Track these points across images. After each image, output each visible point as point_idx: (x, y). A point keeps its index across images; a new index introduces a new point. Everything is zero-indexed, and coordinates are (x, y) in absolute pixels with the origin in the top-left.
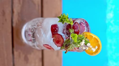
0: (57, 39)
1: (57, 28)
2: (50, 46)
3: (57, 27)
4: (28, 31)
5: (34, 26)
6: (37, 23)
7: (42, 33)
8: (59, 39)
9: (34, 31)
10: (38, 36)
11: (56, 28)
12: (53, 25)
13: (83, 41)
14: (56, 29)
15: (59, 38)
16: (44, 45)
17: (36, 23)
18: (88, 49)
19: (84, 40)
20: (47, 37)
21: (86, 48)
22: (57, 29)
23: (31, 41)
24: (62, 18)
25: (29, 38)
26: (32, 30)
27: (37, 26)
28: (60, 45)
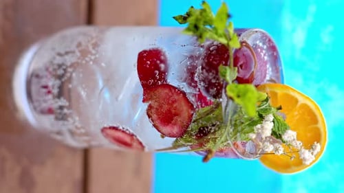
0: (166, 107)
1: (162, 62)
2: (132, 135)
3: (162, 58)
4: (41, 74)
5: (67, 53)
6: (79, 45)
7: (101, 84)
8: (175, 105)
9: (68, 75)
10: (83, 94)
11: (158, 62)
12: (145, 52)
13: (266, 118)
14: (159, 69)
15: (174, 102)
16: (103, 130)
17: (75, 43)
18: (281, 152)
19: (271, 118)
20: (121, 97)
21: (277, 150)
22: (162, 66)
23: (50, 111)
24: (197, 20)
25: (45, 101)
26: (60, 72)
27: (78, 54)
28: (175, 130)
